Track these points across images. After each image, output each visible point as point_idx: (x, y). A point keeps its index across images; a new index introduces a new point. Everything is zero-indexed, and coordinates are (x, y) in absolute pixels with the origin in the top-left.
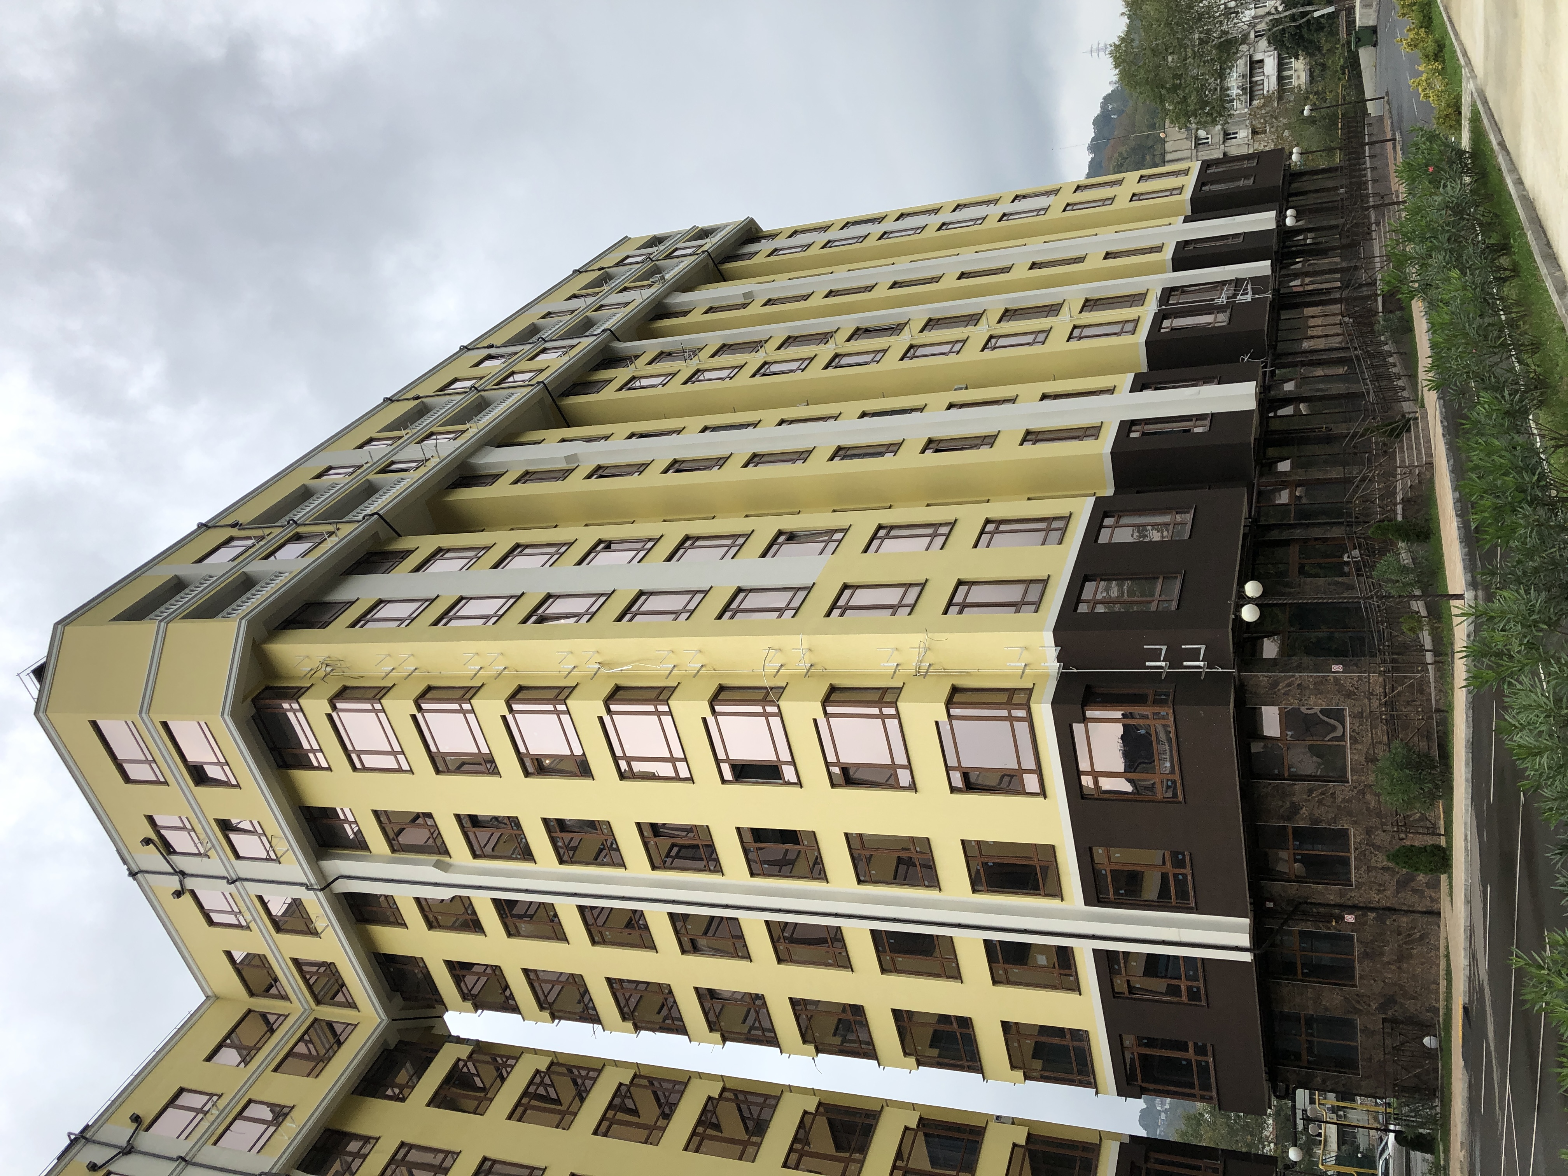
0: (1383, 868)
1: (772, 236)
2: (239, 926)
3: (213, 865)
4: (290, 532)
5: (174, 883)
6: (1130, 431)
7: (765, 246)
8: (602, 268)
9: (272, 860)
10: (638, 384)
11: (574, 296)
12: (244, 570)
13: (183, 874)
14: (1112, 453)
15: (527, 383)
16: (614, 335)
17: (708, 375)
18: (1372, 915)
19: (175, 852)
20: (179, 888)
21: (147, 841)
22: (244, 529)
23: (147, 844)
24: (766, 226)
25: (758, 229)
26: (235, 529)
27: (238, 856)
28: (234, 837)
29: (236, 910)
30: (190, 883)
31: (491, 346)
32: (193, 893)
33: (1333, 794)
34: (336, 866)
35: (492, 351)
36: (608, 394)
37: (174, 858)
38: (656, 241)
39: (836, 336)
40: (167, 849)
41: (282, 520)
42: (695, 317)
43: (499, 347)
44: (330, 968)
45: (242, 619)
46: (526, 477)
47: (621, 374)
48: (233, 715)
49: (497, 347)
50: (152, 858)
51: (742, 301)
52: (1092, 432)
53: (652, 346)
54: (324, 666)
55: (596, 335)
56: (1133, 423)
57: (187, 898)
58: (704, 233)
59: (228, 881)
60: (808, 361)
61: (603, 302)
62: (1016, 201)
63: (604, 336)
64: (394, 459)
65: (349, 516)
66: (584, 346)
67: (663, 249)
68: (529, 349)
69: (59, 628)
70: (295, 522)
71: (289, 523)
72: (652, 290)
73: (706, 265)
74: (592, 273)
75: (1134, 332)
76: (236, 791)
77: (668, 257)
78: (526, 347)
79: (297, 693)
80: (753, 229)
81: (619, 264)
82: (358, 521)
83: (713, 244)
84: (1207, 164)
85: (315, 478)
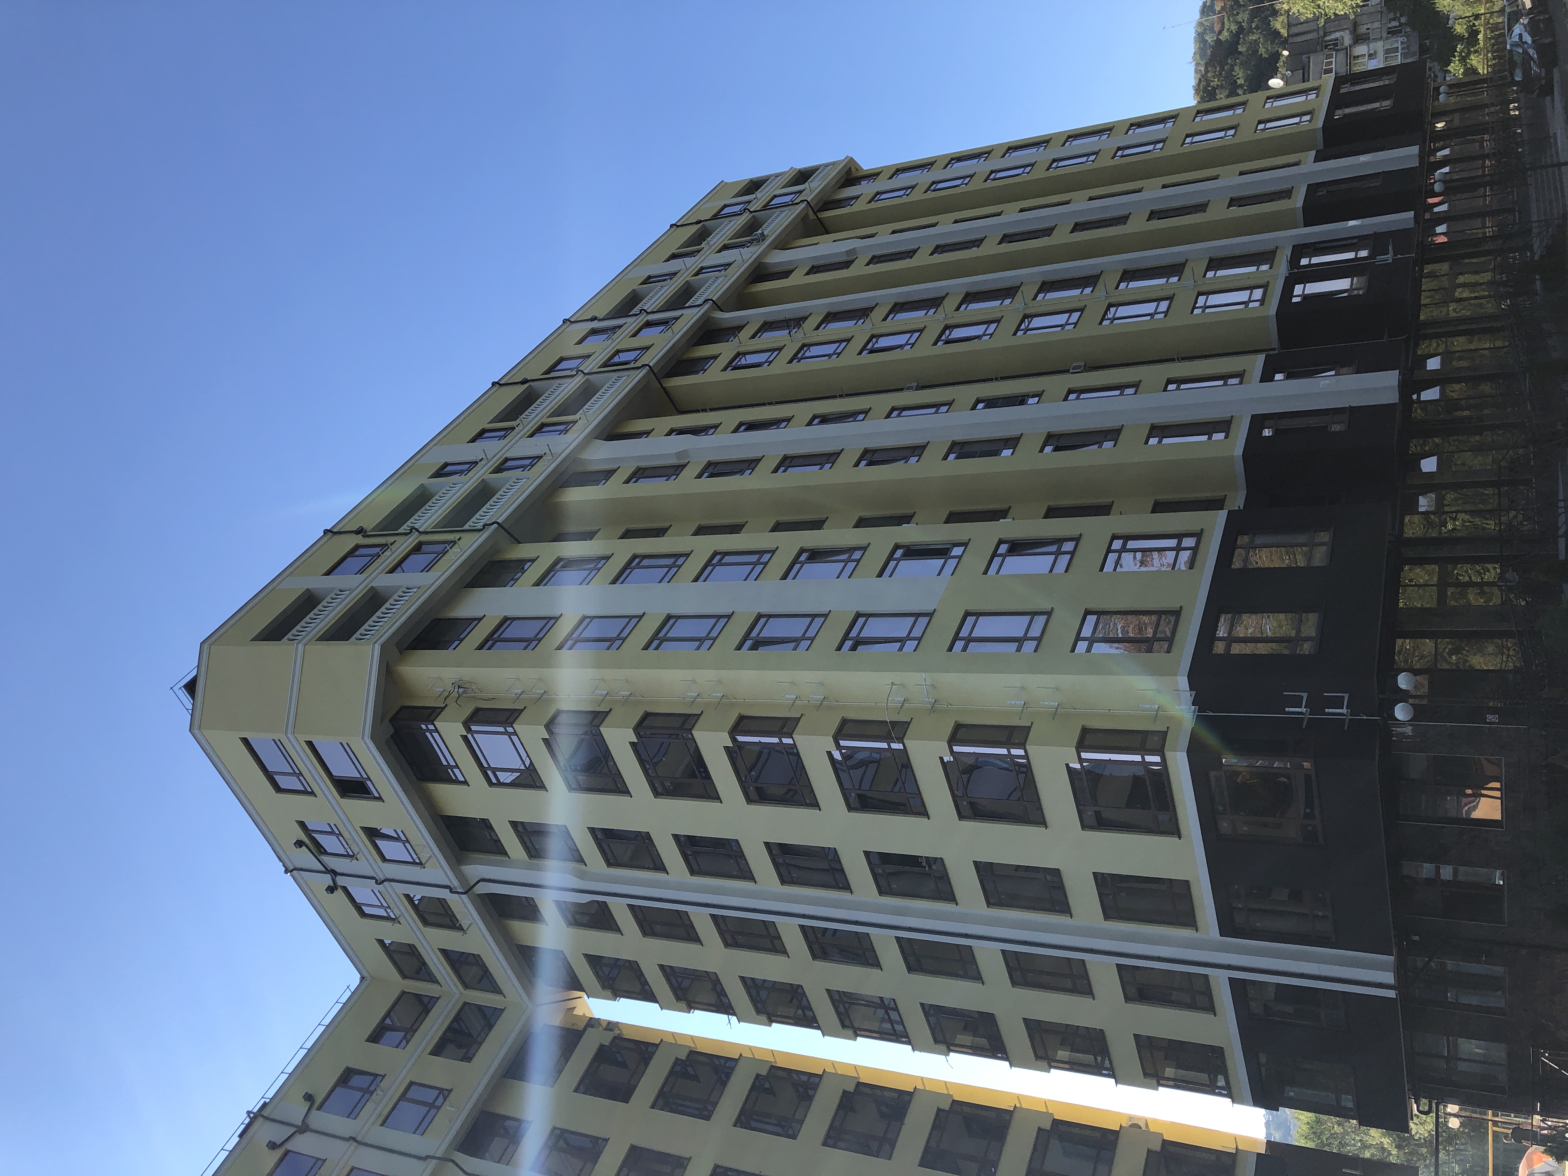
1: (873, 175)
2: (387, 918)
3: (361, 866)
4: (411, 541)
5: (327, 880)
6: (1262, 430)
7: (866, 189)
8: (700, 222)
9: (417, 863)
10: (743, 362)
11: (674, 256)
12: (374, 584)
13: (334, 873)
14: (1244, 456)
15: (633, 364)
16: (718, 306)
17: (814, 351)
18: (1524, 952)
19: (326, 853)
20: (332, 884)
21: (299, 844)
22: (369, 536)
23: (301, 847)
24: (867, 164)
25: (858, 168)
26: (360, 536)
27: (384, 859)
28: (380, 843)
29: (385, 905)
30: (341, 881)
31: (594, 319)
32: (345, 889)
33: (1486, 838)
34: (475, 870)
35: (596, 325)
36: (713, 374)
37: (325, 859)
38: (754, 186)
39: (945, 303)
40: (319, 850)
41: (404, 527)
42: (797, 279)
43: (603, 320)
44: (476, 960)
45: (375, 643)
46: (637, 474)
47: (725, 350)
48: (372, 738)
49: (599, 320)
50: (304, 857)
51: (844, 258)
52: (1224, 425)
53: (756, 315)
54: (457, 688)
55: (698, 305)
56: (1266, 417)
57: (339, 893)
58: (803, 176)
59: (377, 881)
60: (916, 335)
61: (704, 264)
62: (1131, 132)
63: (706, 306)
64: (508, 455)
65: (470, 523)
66: (688, 318)
67: (761, 197)
68: (631, 323)
69: (206, 646)
70: (417, 530)
71: (411, 531)
72: (752, 249)
73: (807, 215)
74: (690, 227)
75: (1262, 301)
76: (379, 803)
77: (766, 207)
78: (629, 320)
79: (432, 714)
80: (853, 169)
81: (716, 217)
82: (479, 530)
83: (813, 189)
84: (1338, 82)
85: (432, 477)
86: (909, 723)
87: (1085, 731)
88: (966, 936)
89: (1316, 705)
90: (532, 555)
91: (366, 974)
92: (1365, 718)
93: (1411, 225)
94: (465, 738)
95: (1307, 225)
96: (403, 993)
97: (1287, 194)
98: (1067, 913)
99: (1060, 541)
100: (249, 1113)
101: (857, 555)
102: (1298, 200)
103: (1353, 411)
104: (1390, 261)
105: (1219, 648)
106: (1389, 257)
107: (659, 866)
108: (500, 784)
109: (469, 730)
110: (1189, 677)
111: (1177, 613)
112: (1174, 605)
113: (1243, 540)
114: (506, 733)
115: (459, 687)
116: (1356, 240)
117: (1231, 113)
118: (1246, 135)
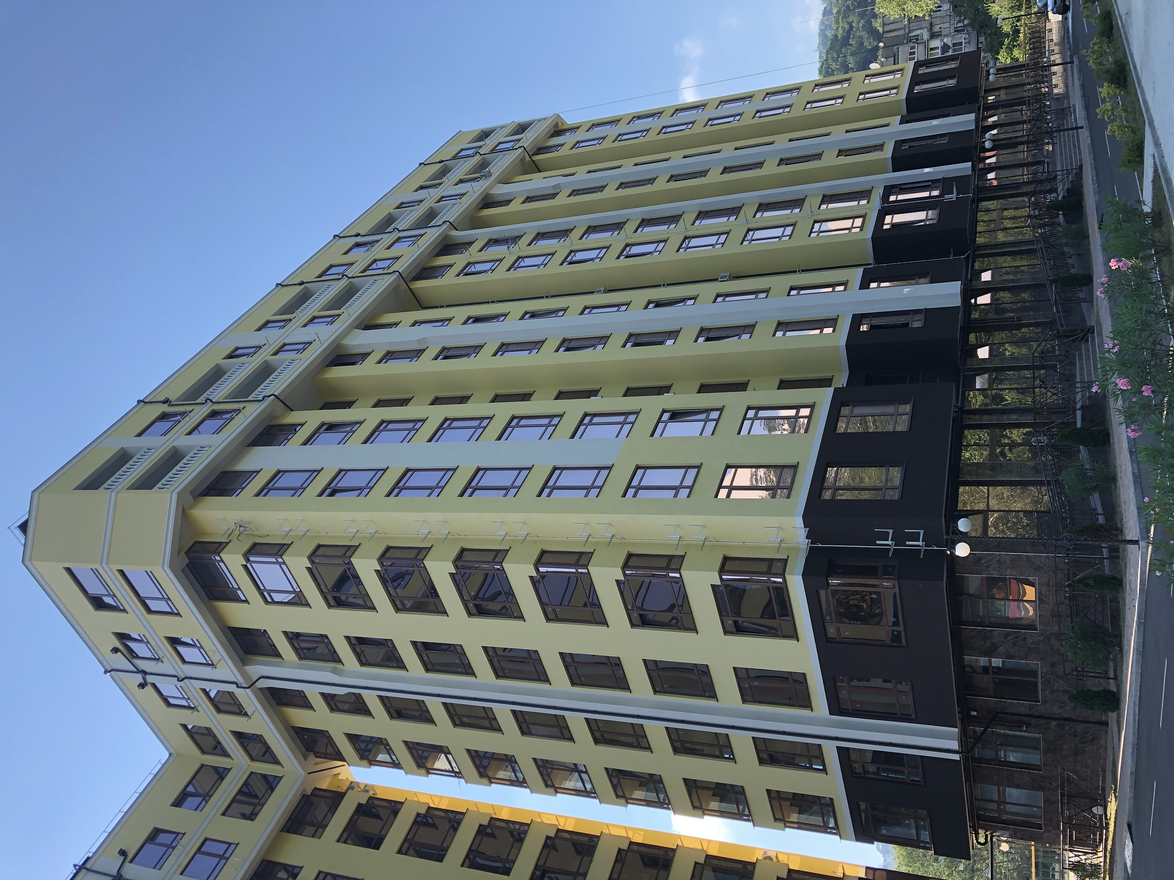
1: (574, 129)
2: (189, 707)
3: (166, 667)
4: (206, 409)
5: (139, 678)
6: (860, 324)
7: (569, 139)
8: (442, 161)
9: (210, 665)
10: (473, 269)
11: (422, 188)
12: (174, 444)
13: (144, 673)
14: (847, 345)
15: (386, 271)
16: (454, 225)
17: (528, 262)
19: (137, 657)
20: (142, 681)
21: (115, 650)
22: (173, 405)
23: (116, 652)
24: (570, 120)
25: (563, 123)
26: (167, 405)
27: (184, 661)
28: (181, 649)
29: (186, 697)
30: (150, 679)
31: (357, 235)
32: (154, 685)
33: (1025, 638)
34: (256, 669)
35: (359, 239)
36: (449, 279)
37: (137, 662)
38: (485, 135)
39: (626, 226)
40: (132, 654)
41: (201, 398)
42: (515, 206)
43: (364, 236)
44: (258, 739)
45: (172, 492)
46: (388, 356)
47: (459, 260)
48: (171, 567)
49: (362, 236)
50: (120, 661)
51: (552, 191)
52: (832, 321)
53: (483, 234)
54: (238, 527)
55: (438, 226)
56: (863, 316)
57: (149, 689)
58: (522, 128)
59: (178, 679)
60: (604, 250)
61: (444, 194)
62: (766, 99)
63: (444, 227)
64: (286, 341)
65: (253, 395)
66: (431, 235)
67: (489, 143)
68: (387, 239)
69: (36, 494)
70: (211, 401)
71: (206, 402)
72: (481, 182)
73: (524, 158)
74: (435, 165)
75: (862, 228)
76: (178, 618)
77: (493, 151)
78: (385, 236)
79: (219, 547)
80: (560, 124)
81: (455, 158)
82: (259, 401)
83: (528, 138)
84: (918, 65)
85: (225, 358)
86: (592, 553)
87: (726, 559)
88: (638, 717)
89: (899, 539)
90: (302, 421)
91: (172, 751)
92: (936, 548)
93: (969, 172)
94: (245, 567)
95: (894, 171)
96: (203, 766)
97: (880, 147)
98: (714, 698)
99: (708, 411)
100: (75, 866)
101: (555, 421)
102: (888, 152)
103: (928, 313)
104: (954, 199)
105: (827, 495)
106: (953, 196)
107: (401, 665)
108: (274, 602)
109: (248, 560)
110: (804, 517)
111: (795, 467)
112: (792, 461)
113: (845, 411)
114: (277, 563)
115: (240, 526)
116: (930, 183)
117: (839, 86)
118: (850, 103)
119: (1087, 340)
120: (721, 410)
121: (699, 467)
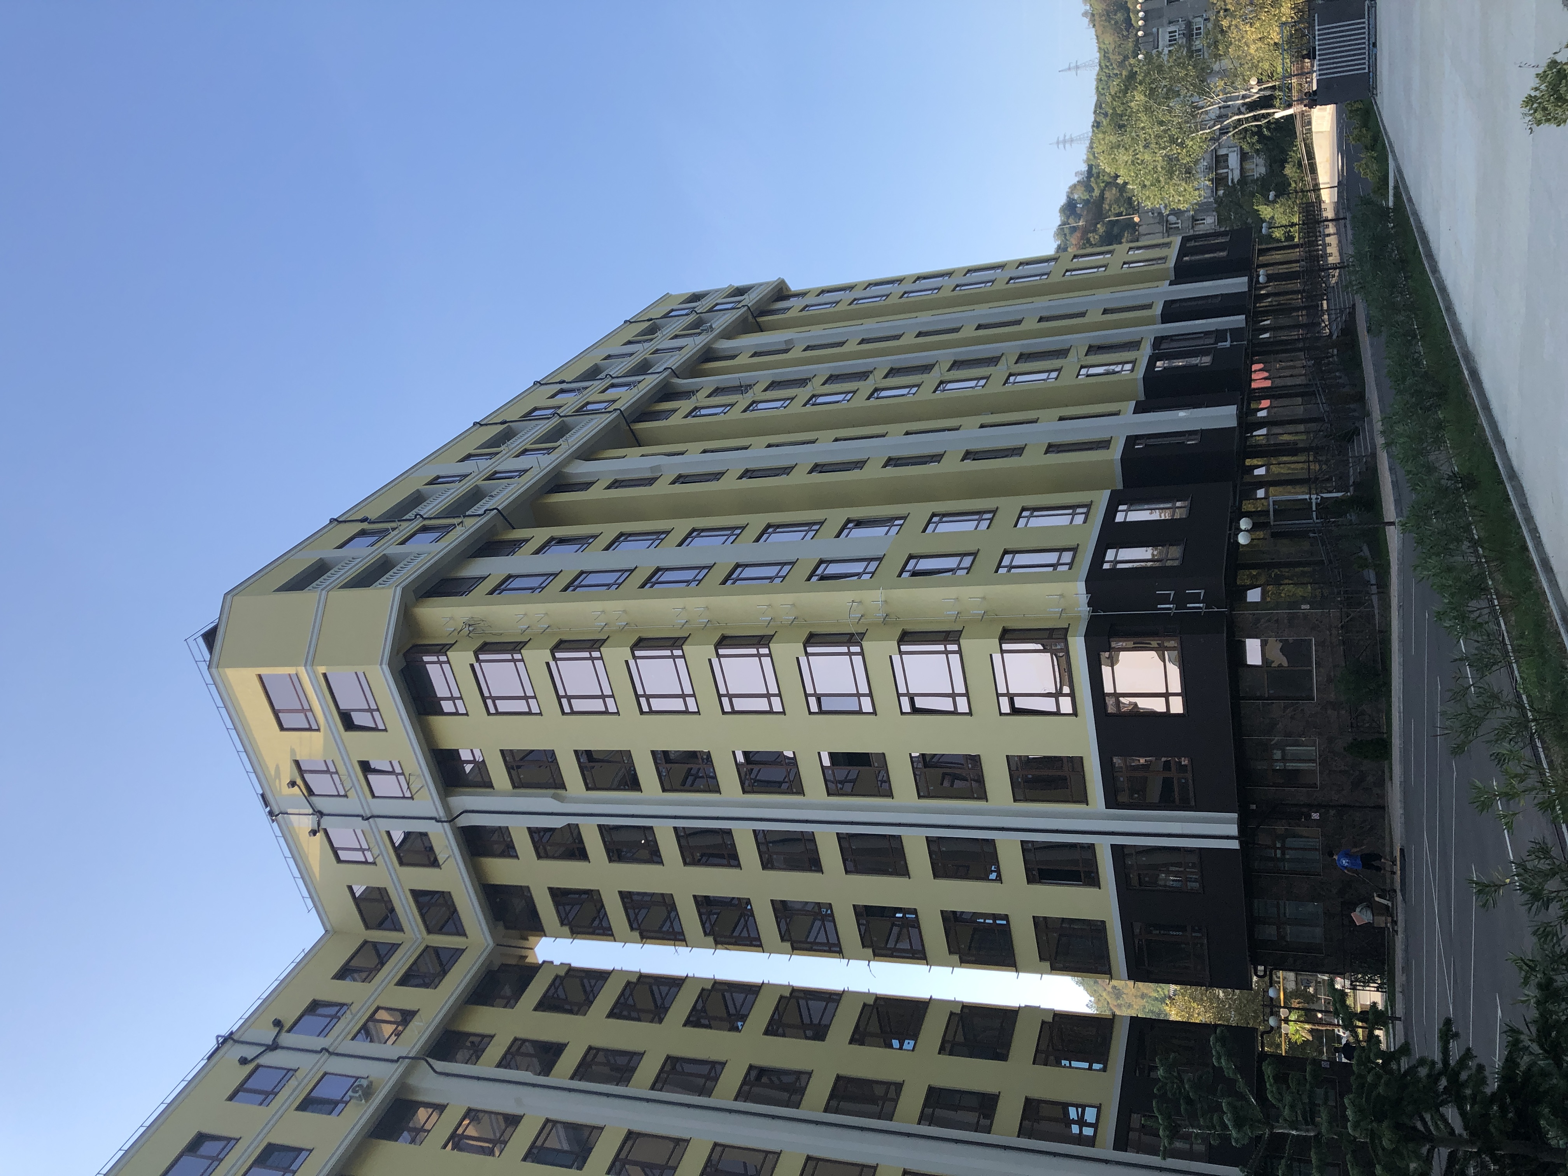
0: (1340, 772)
1: (802, 294)
2: (364, 863)
3: (352, 804)
4: (417, 524)
5: (312, 822)
6: (1135, 444)
7: (796, 303)
8: (651, 320)
9: (407, 797)
10: (701, 412)
11: (629, 343)
12: (385, 552)
13: (321, 814)
14: (1122, 459)
15: (603, 410)
16: (675, 374)
17: (763, 405)
18: (1332, 812)
19: (316, 794)
20: (315, 826)
21: (292, 785)
22: (373, 523)
23: (292, 788)
24: (794, 286)
25: (788, 289)
26: (366, 523)
27: (373, 796)
28: (372, 778)
29: (365, 847)
30: (325, 822)
31: (563, 382)
32: (326, 832)
33: (1302, 710)
34: (463, 801)
35: (564, 386)
36: (675, 420)
37: (314, 799)
38: (696, 297)
39: (875, 372)
40: (311, 790)
41: (410, 514)
42: (743, 360)
43: (570, 382)
44: (445, 898)
45: (397, 586)
46: (616, 484)
47: (685, 406)
48: (389, 666)
49: (567, 383)
50: (293, 801)
51: (784, 347)
52: (1105, 444)
53: (709, 383)
54: (467, 626)
55: (658, 373)
56: (1137, 437)
57: (320, 837)
58: (740, 291)
59: (361, 818)
60: (851, 395)
61: (659, 347)
62: (1020, 268)
63: (666, 374)
64: (497, 469)
65: (473, 510)
66: (649, 382)
67: (702, 306)
68: (597, 385)
69: (229, 596)
70: (422, 516)
71: (416, 517)
72: (702, 337)
73: (747, 317)
74: (642, 323)
75: (1132, 370)
76: (381, 735)
77: (711, 310)
78: (596, 383)
79: (447, 645)
80: (784, 290)
81: (666, 316)
82: (479, 515)
83: (750, 299)
84: (1185, 240)
85: (426, 484)
86: (865, 634)
87: (1006, 630)
88: (897, 825)
89: (1181, 601)
90: (526, 537)
91: (329, 928)
92: (1215, 610)
93: (1244, 325)
94: (472, 668)
95: (1162, 323)
96: (365, 942)
97: (1149, 306)
98: (984, 799)
99: (981, 513)
100: (219, 1039)
101: (816, 527)
102: (1158, 309)
104: (1228, 346)
105: (1108, 566)
106: (1227, 344)
107: (635, 785)
108: (497, 713)
109: (477, 660)
110: (1087, 581)
111: (1074, 549)
112: (1072, 544)
113: (1123, 506)
114: (513, 660)
115: (469, 625)
116: (1203, 335)
117: (1102, 257)
118: (1113, 270)
119: (1359, 434)
120: (994, 512)
121: (975, 554)
